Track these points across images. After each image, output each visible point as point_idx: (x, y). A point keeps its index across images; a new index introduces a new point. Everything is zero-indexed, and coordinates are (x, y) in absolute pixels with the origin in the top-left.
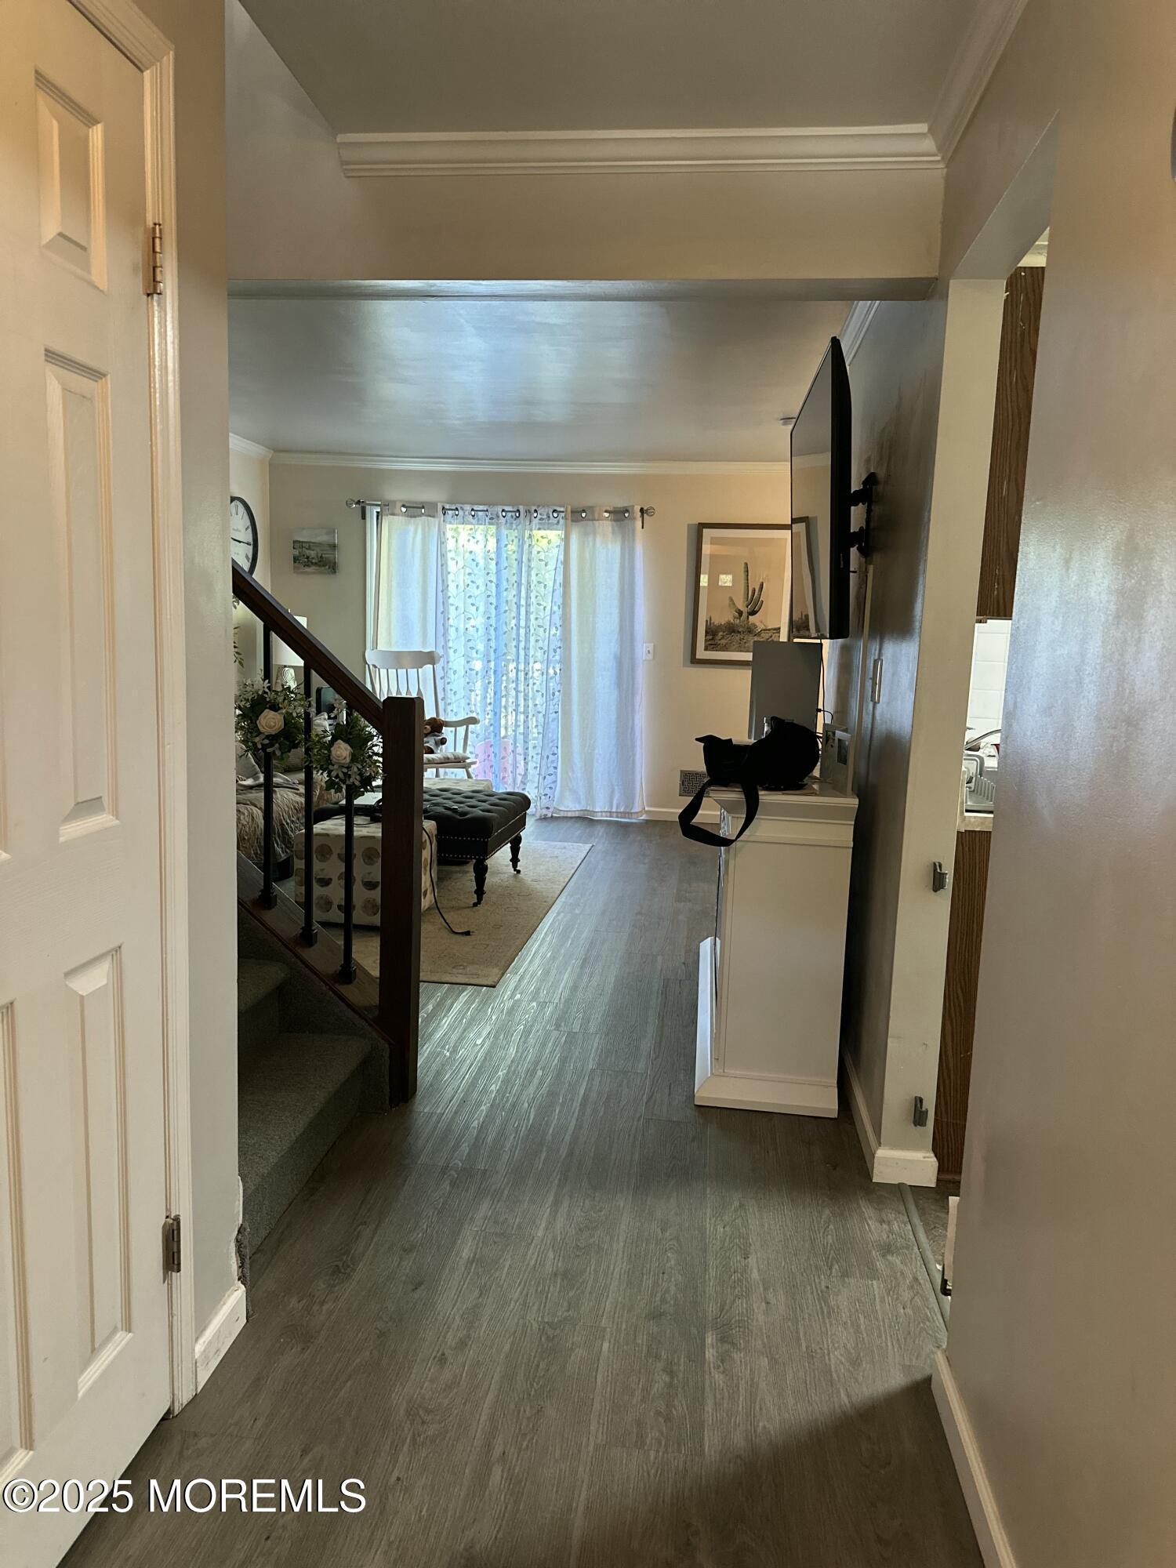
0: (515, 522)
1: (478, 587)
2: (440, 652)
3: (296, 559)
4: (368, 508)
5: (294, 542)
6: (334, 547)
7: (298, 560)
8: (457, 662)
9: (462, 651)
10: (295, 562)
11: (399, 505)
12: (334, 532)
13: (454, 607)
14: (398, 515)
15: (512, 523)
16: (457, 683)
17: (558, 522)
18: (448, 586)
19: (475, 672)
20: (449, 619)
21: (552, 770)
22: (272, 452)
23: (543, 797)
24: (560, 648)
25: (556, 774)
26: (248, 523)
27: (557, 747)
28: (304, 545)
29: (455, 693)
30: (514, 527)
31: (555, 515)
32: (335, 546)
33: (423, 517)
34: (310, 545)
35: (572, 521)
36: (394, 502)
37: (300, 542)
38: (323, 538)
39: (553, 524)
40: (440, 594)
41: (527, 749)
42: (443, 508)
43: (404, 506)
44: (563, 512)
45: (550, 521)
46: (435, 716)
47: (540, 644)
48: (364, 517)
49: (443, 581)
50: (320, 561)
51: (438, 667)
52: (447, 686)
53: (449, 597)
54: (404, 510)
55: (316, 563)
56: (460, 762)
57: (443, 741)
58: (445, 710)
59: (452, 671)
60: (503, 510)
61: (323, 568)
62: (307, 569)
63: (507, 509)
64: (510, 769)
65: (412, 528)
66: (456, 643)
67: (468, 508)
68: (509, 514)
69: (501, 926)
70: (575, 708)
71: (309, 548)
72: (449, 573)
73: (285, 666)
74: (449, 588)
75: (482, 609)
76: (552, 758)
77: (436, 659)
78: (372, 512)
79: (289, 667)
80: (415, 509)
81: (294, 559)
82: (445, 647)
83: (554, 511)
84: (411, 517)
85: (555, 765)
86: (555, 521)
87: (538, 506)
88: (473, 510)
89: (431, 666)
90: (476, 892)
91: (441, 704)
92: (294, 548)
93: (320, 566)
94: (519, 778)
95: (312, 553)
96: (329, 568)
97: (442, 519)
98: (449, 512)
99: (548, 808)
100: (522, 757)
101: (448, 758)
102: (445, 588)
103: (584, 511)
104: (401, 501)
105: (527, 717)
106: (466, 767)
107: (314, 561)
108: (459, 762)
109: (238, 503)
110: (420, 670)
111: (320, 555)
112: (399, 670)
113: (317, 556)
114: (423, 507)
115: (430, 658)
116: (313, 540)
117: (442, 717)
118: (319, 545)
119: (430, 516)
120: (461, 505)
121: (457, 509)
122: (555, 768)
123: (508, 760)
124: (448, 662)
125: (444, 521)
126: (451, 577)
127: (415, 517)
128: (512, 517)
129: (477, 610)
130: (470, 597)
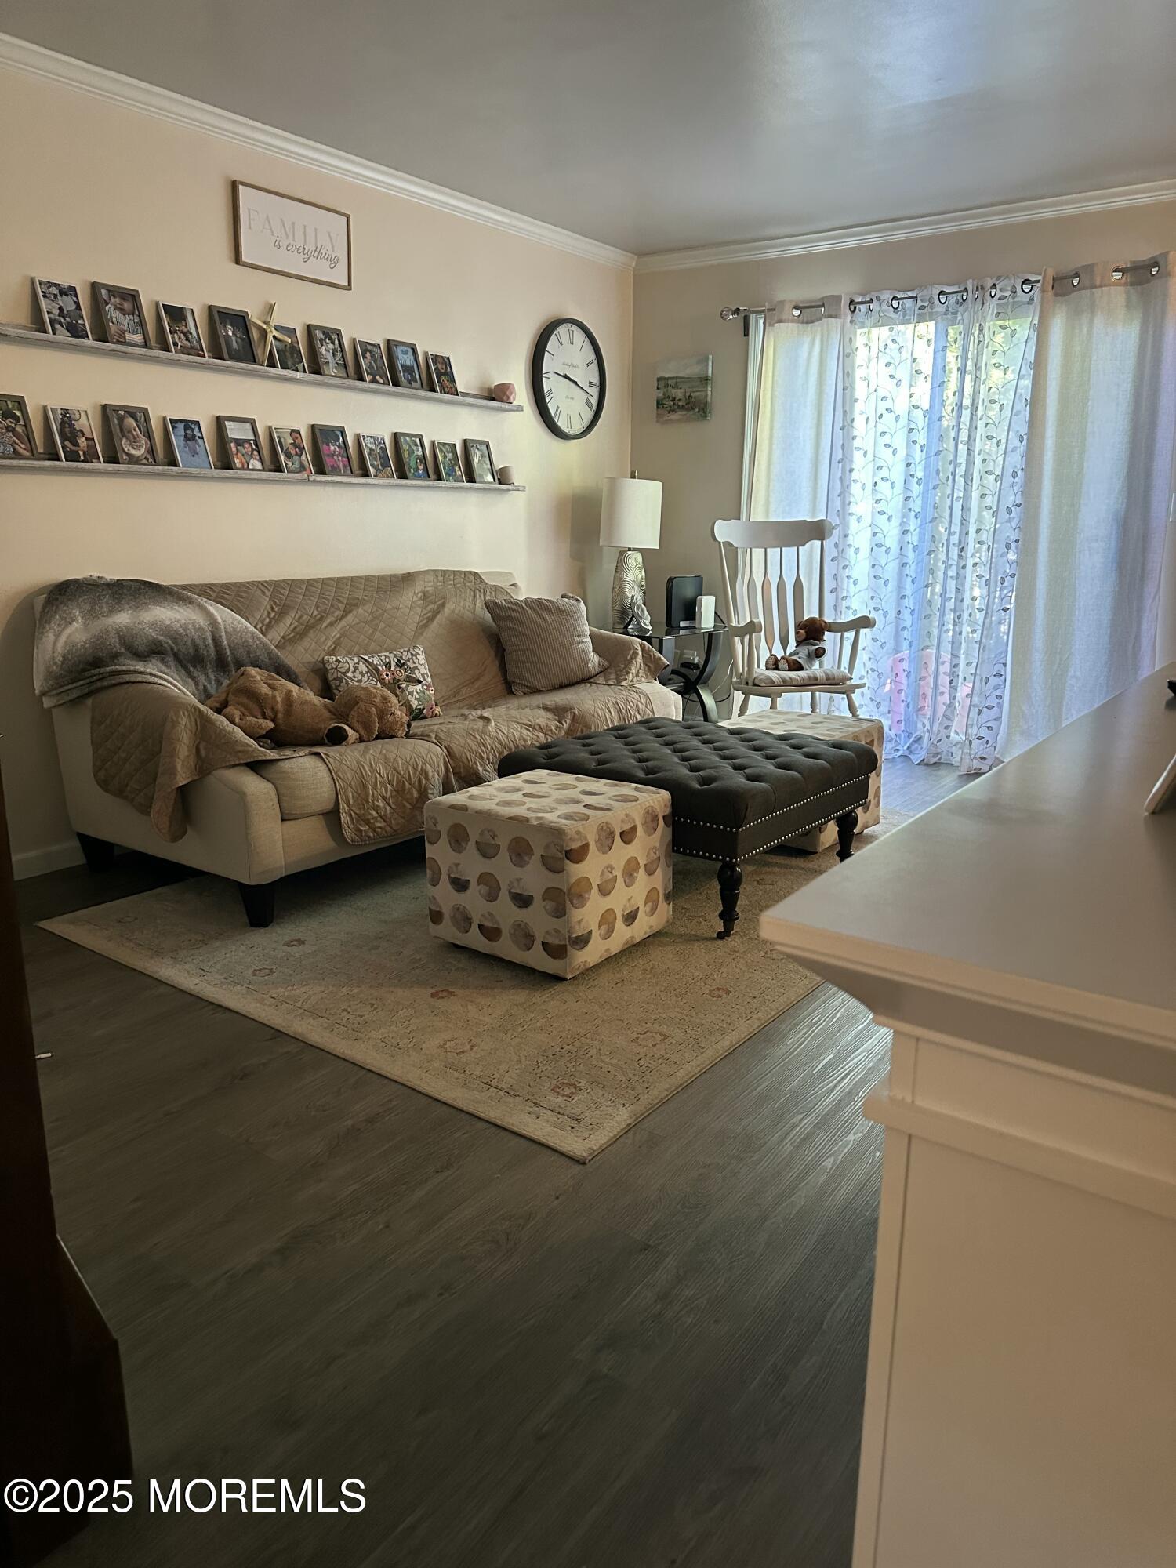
0: (960, 309)
1: (897, 419)
2: (834, 520)
3: (659, 404)
4: (752, 317)
5: (659, 379)
6: (705, 380)
7: (662, 404)
8: (859, 537)
9: (867, 520)
10: (658, 408)
11: (788, 307)
12: (708, 358)
13: (862, 452)
14: (788, 321)
15: (956, 313)
16: (859, 567)
17: (1032, 299)
18: (853, 420)
19: (884, 549)
20: (851, 470)
21: (993, 701)
22: (636, 257)
23: (975, 742)
24: (1018, 505)
25: (1000, 706)
26: (593, 356)
27: (1005, 665)
28: (670, 382)
29: (855, 583)
30: (959, 317)
31: (1027, 288)
32: (707, 380)
33: (825, 320)
34: (677, 382)
35: (1056, 295)
36: (782, 303)
37: (665, 379)
38: (692, 370)
39: (1020, 304)
40: (839, 433)
41: (956, 666)
42: (852, 302)
43: (796, 307)
44: (1038, 281)
45: (1016, 300)
46: (817, 616)
47: (988, 501)
48: (746, 334)
49: (845, 413)
50: (689, 403)
51: (829, 543)
52: (841, 570)
53: (854, 438)
54: (796, 313)
55: (683, 406)
56: (838, 684)
57: (819, 653)
58: (835, 608)
59: (852, 549)
60: (942, 293)
61: (691, 412)
62: (673, 416)
63: (947, 290)
64: (930, 694)
65: (807, 340)
66: (861, 505)
67: (887, 296)
68: (953, 299)
69: (728, 992)
70: (1040, 602)
71: (676, 387)
72: (856, 401)
73: (629, 549)
74: (855, 424)
75: (902, 453)
76: (993, 681)
77: (827, 531)
78: (757, 322)
79: (635, 550)
80: (813, 311)
81: (658, 403)
82: (843, 513)
83: (1025, 282)
84: (807, 322)
85: (998, 692)
86: (1027, 298)
87: (998, 278)
88: (895, 298)
89: (820, 542)
90: (721, 916)
91: (829, 598)
92: (658, 388)
93: (688, 410)
94: (941, 709)
95: (678, 393)
96: (699, 412)
97: (849, 318)
98: (861, 306)
99: (983, 758)
100: (948, 679)
101: (816, 679)
102: (847, 425)
103: (1077, 275)
104: (791, 301)
105: (959, 617)
106: (848, 692)
107: (680, 403)
108: (836, 684)
109: (574, 328)
110: (800, 548)
111: (688, 395)
112: (768, 550)
113: (685, 396)
114: (823, 306)
115: (817, 531)
116: (681, 375)
117: (828, 618)
118: (688, 380)
119: (831, 316)
120: (876, 294)
121: (871, 301)
122: (999, 697)
123: (928, 683)
124: (846, 536)
125: (851, 322)
126: (858, 407)
127: (812, 322)
128: (957, 302)
129: (894, 452)
130: (883, 434)
